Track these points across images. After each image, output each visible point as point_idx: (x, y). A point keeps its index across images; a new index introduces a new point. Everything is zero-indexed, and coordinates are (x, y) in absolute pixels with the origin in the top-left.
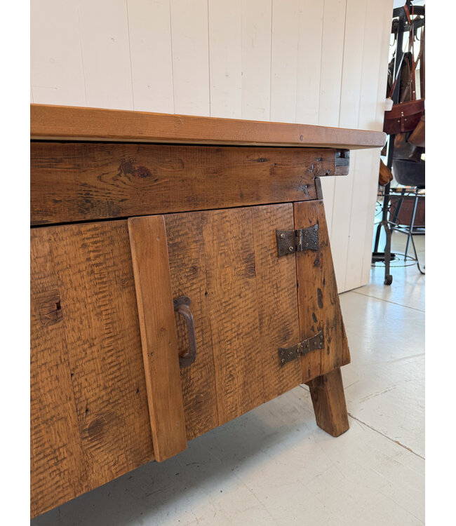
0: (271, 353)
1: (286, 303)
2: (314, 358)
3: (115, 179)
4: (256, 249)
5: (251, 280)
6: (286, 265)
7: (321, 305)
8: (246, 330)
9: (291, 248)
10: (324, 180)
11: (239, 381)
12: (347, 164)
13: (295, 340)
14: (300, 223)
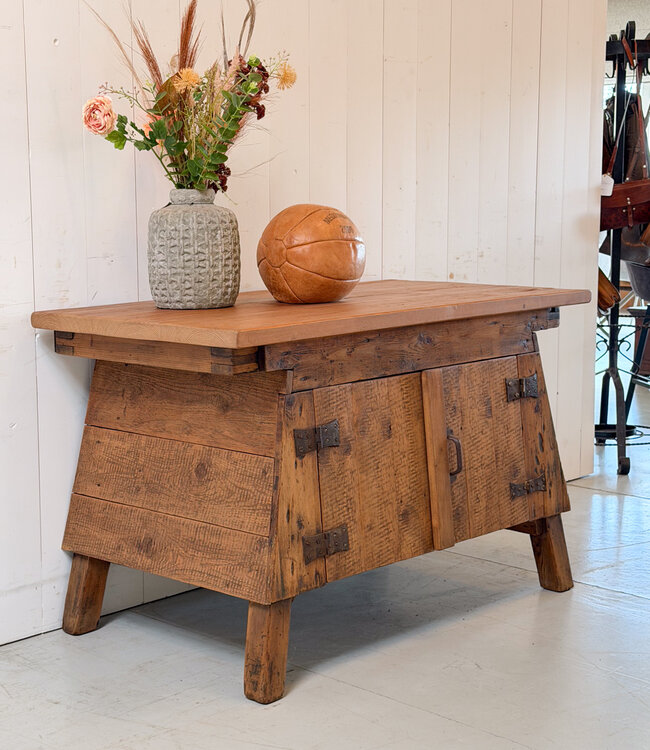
0: (504, 485)
1: (514, 444)
2: (537, 498)
3: (416, 346)
4: (492, 395)
5: (490, 420)
6: (514, 408)
7: (543, 449)
8: (487, 462)
9: (517, 394)
10: (539, 334)
11: (483, 504)
12: (558, 317)
13: (521, 478)
14: (522, 373)
